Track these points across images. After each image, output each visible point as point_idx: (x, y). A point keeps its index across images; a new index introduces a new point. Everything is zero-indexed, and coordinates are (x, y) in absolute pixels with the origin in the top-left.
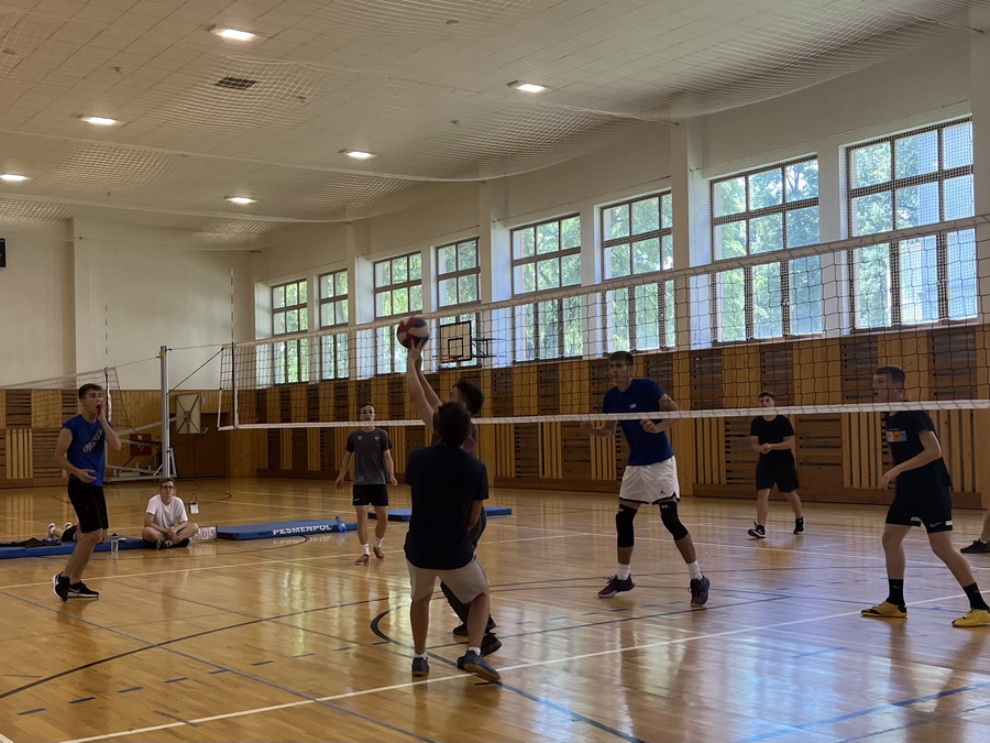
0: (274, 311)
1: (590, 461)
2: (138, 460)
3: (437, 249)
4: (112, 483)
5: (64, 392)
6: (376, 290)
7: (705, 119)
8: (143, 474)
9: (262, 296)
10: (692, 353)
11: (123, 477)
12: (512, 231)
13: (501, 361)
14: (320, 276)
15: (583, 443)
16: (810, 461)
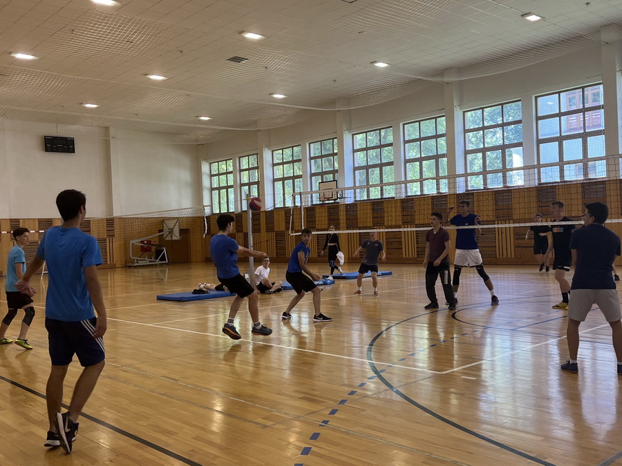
0: (212, 176)
1: (402, 248)
2: (146, 254)
3: (310, 144)
4: (135, 266)
5: (107, 220)
6: (274, 165)
7: (461, 82)
8: (151, 262)
9: (205, 168)
10: (457, 194)
11: (141, 263)
12: (353, 135)
13: (350, 201)
14: (240, 158)
15: (398, 240)
16: (521, 245)
